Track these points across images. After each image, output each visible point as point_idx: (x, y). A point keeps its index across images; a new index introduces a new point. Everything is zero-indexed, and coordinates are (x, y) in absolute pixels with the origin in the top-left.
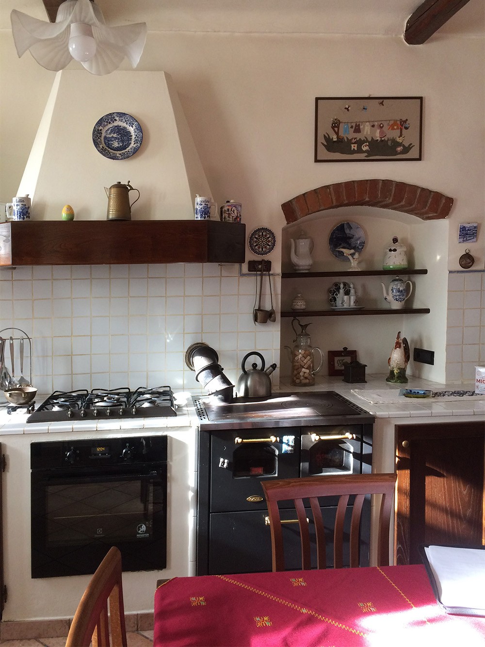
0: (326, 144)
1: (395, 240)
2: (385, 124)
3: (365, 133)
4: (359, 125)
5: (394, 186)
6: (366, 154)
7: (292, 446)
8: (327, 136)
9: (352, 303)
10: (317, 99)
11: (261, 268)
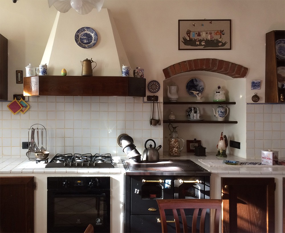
0: (184, 41)
2: (213, 32)
3: (203, 36)
4: (200, 33)
5: (218, 61)
6: (204, 46)
7: (170, 185)
8: (184, 38)
9: (198, 117)
10: (179, 21)
11: (153, 99)
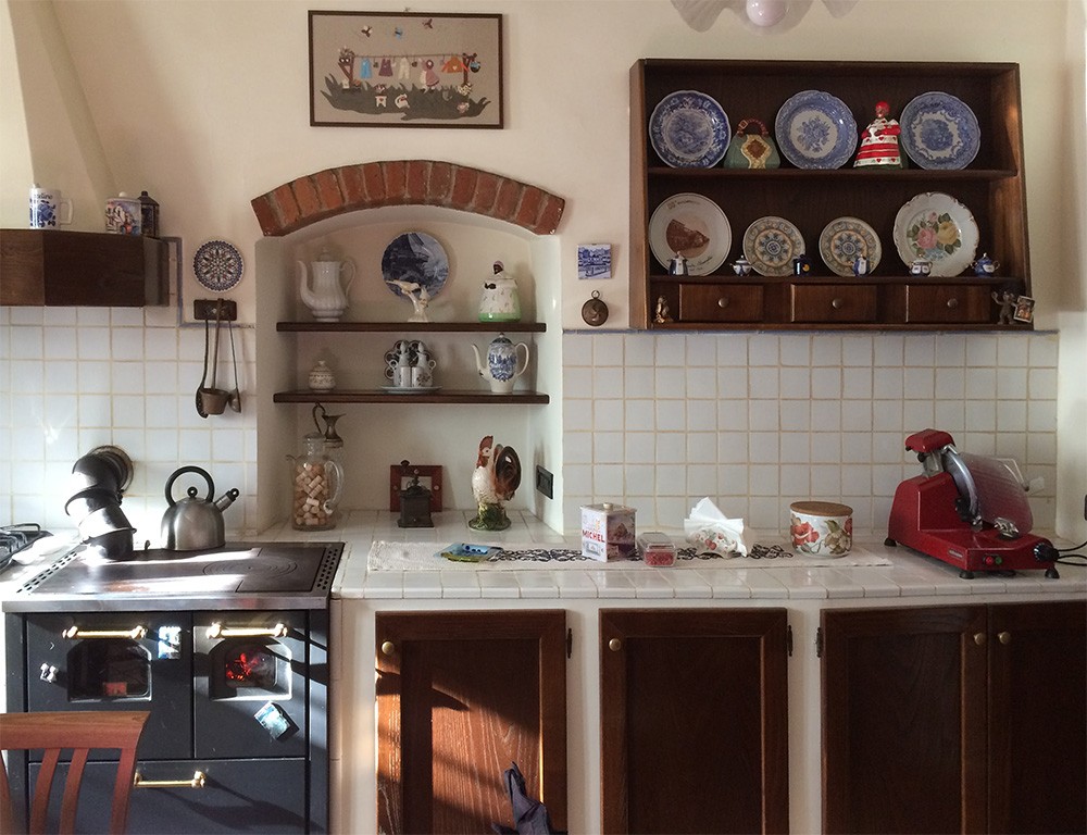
0: (329, 93)
1: (498, 268)
2: (436, 61)
3: (400, 77)
4: (389, 61)
5: (454, 173)
6: (404, 115)
7: (176, 647)
8: (331, 79)
9: (414, 380)
10: (311, 14)
11: (218, 313)
